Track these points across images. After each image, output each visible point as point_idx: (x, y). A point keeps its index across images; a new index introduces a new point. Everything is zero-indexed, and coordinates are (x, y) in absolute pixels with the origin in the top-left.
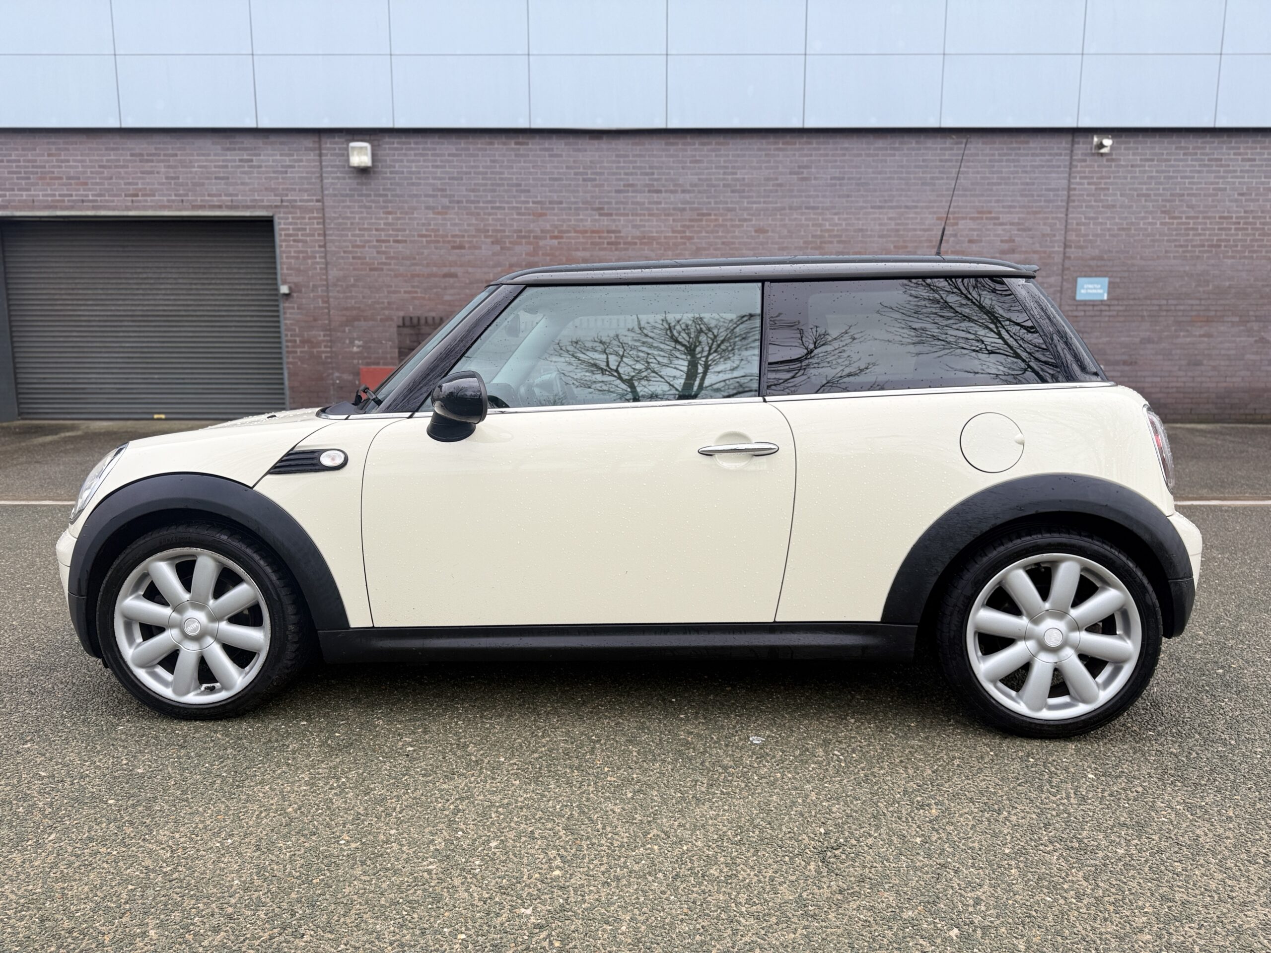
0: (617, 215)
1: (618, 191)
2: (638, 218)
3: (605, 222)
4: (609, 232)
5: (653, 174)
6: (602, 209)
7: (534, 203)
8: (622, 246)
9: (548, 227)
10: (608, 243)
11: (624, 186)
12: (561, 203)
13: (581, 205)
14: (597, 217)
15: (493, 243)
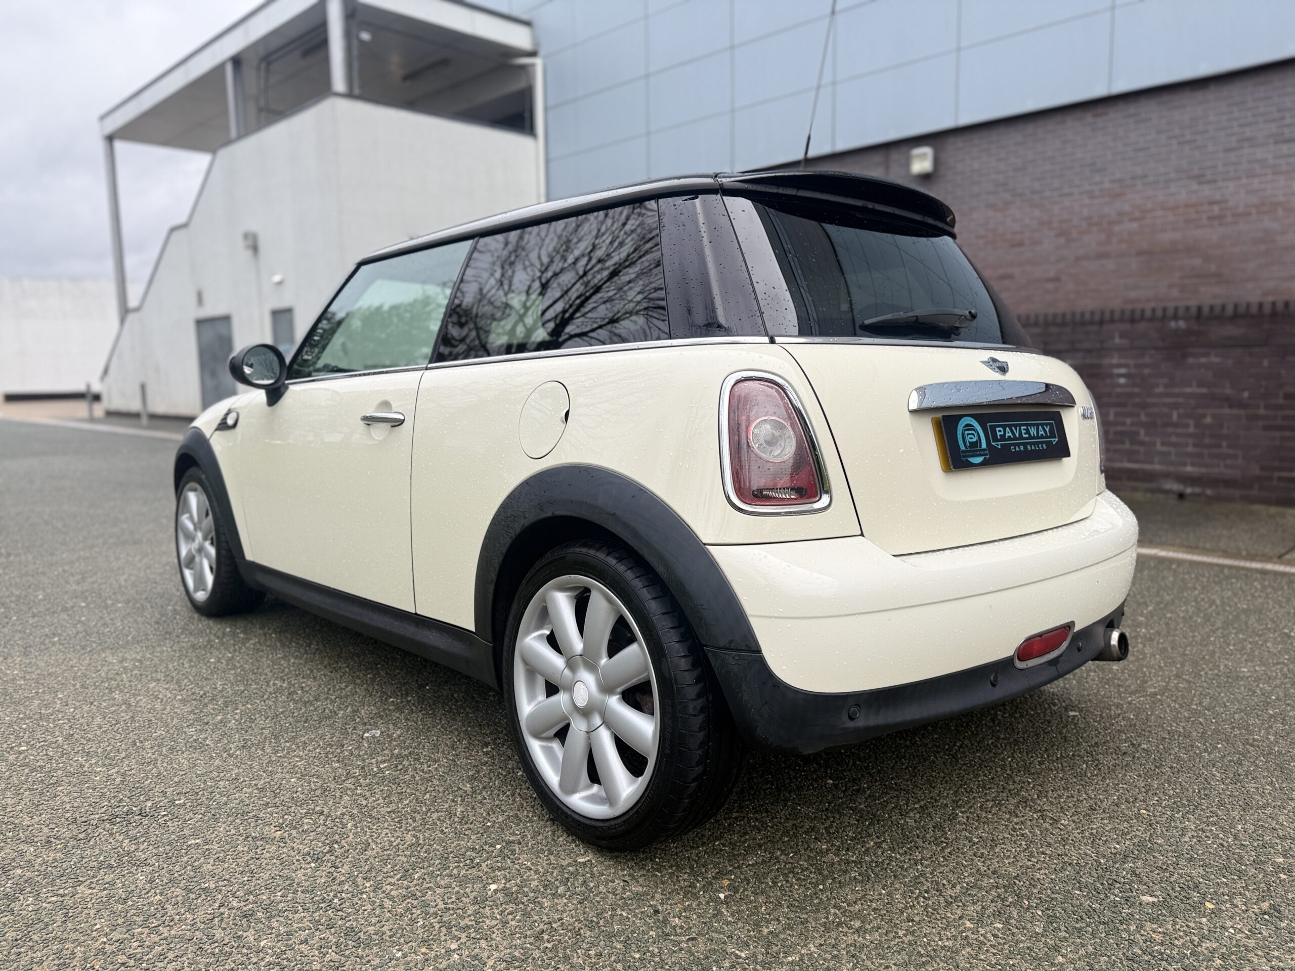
0: (1223, 180)
1: (1227, 150)
2: (1256, 181)
3: (1206, 191)
4: (1211, 203)
5: (1283, 118)
6: (1203, 176)
7: (1112, 181)
8: (1229, 219)
9: (1127, 208)
10: (1209, 218)
11: (1238, 141)
12: (1145, 176)
13: (1173, 175)
14: (1195, 187)
15: (1058, 236)
